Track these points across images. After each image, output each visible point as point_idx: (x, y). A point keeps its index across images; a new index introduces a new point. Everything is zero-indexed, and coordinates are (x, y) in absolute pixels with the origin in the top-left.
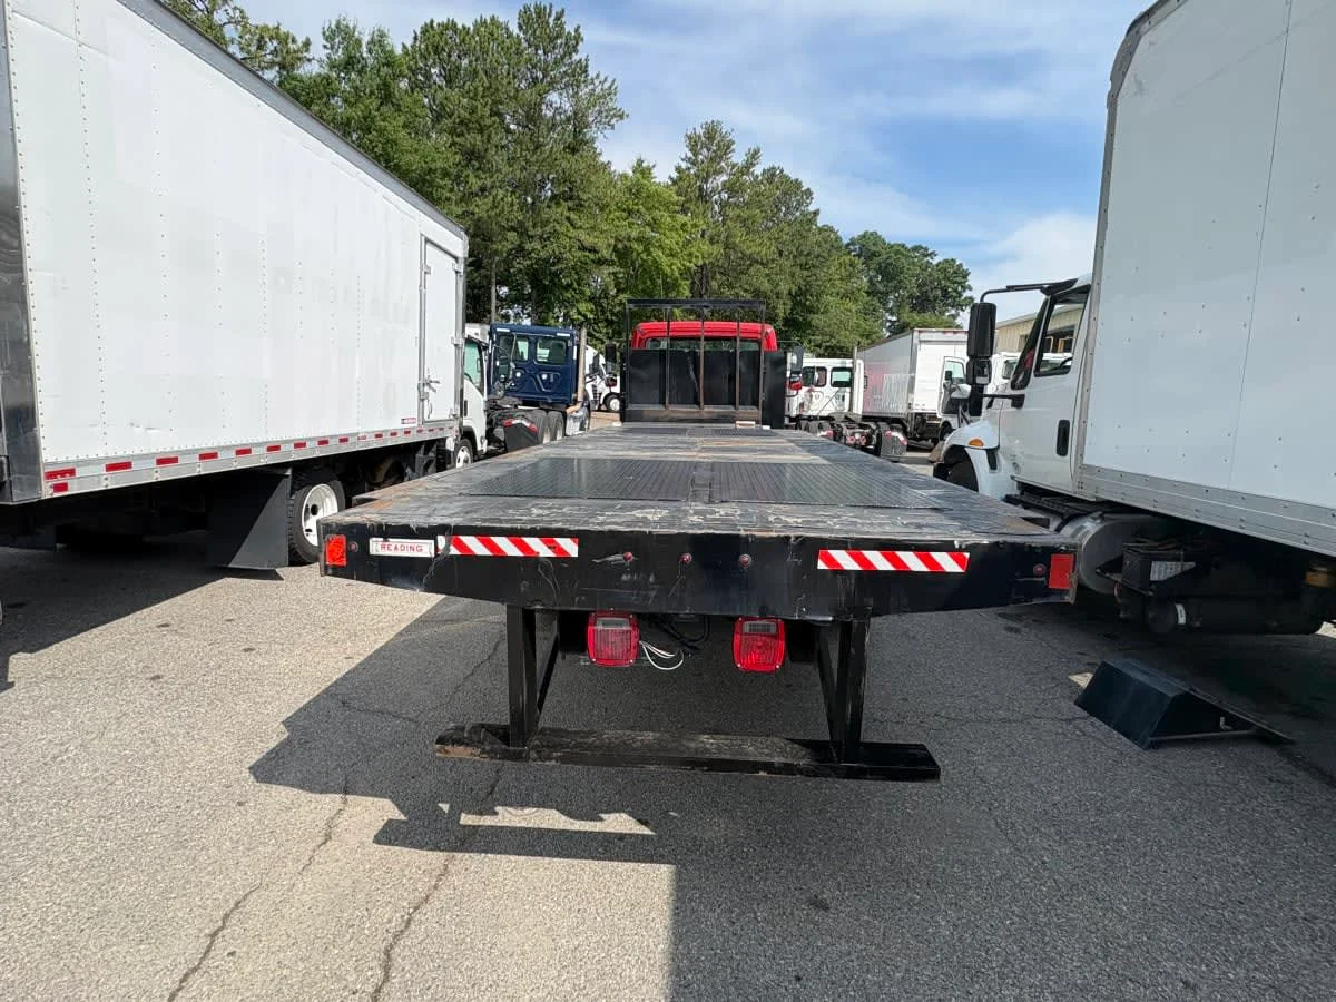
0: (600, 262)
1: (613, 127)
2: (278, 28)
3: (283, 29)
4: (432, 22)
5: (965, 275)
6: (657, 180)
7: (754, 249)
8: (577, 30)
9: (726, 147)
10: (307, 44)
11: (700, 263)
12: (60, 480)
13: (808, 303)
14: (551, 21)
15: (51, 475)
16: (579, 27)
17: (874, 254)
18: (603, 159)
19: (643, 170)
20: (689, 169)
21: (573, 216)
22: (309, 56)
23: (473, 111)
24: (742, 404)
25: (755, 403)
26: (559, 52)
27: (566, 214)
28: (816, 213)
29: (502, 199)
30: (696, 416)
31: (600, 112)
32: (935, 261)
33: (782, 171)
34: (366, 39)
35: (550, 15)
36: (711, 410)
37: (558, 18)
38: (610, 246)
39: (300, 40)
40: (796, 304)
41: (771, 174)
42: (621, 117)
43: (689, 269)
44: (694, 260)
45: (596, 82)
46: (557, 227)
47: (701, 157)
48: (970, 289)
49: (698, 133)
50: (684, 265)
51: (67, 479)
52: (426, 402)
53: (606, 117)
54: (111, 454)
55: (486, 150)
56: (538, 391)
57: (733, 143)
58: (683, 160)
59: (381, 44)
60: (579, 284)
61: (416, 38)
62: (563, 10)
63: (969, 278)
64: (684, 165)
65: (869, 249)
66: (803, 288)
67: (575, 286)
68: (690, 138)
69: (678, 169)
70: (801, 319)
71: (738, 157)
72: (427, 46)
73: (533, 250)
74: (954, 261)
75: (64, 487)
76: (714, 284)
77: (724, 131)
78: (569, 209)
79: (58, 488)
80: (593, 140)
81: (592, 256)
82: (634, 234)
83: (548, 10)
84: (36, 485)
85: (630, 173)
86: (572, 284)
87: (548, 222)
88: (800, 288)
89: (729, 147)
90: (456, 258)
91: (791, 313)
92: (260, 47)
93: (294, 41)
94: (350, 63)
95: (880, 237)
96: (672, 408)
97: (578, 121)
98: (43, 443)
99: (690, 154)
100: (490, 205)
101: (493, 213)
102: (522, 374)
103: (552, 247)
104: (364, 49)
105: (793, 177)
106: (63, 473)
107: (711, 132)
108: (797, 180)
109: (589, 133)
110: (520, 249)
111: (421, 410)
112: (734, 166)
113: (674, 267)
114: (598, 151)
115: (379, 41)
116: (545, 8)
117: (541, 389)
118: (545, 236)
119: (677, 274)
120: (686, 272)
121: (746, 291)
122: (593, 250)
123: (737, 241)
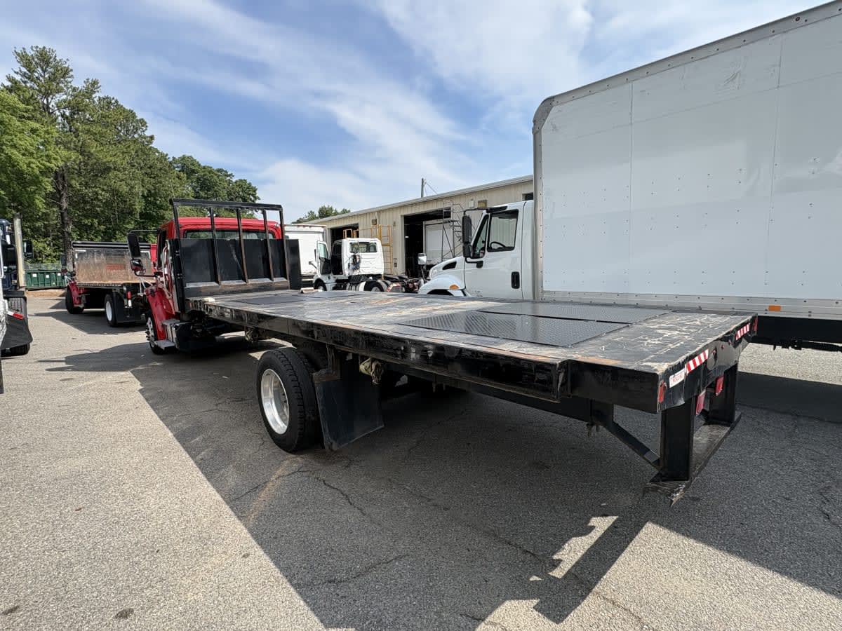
5: (255, 190)
9: (64, 72)
11: (61, 164)
13: (158, 202)
17: (193, 171)
20: (24, 82)
28: (152, 138)
32: (234, 180)
33: (117, 101)
40: (147, 202)
41: (107, 102)
43: (50, 168)
44: (53, 161)
47: (36, 74)
48: (259, 199)
49: (29, 53)
50: (43, 165)
57: (71, 70)
63: (257, 192)
64: (18, 78)
65: (188, 167)
66: (153, 192)
68: (21, 56)
69: (12, 80)
70: (154, 214)
74: (245, 181)
77: (58, 58)
88: (149, 191)
89: (66, 73)
91: (145, 209)
95: (195, 160)
96: (224, 283)
99: (24, 70)
107: (45, 56)
108: (131, 111)
112: (74, 89)
113: (33, 166)
119: (36, 172)
120: (47, 171)
121: (104, 190)
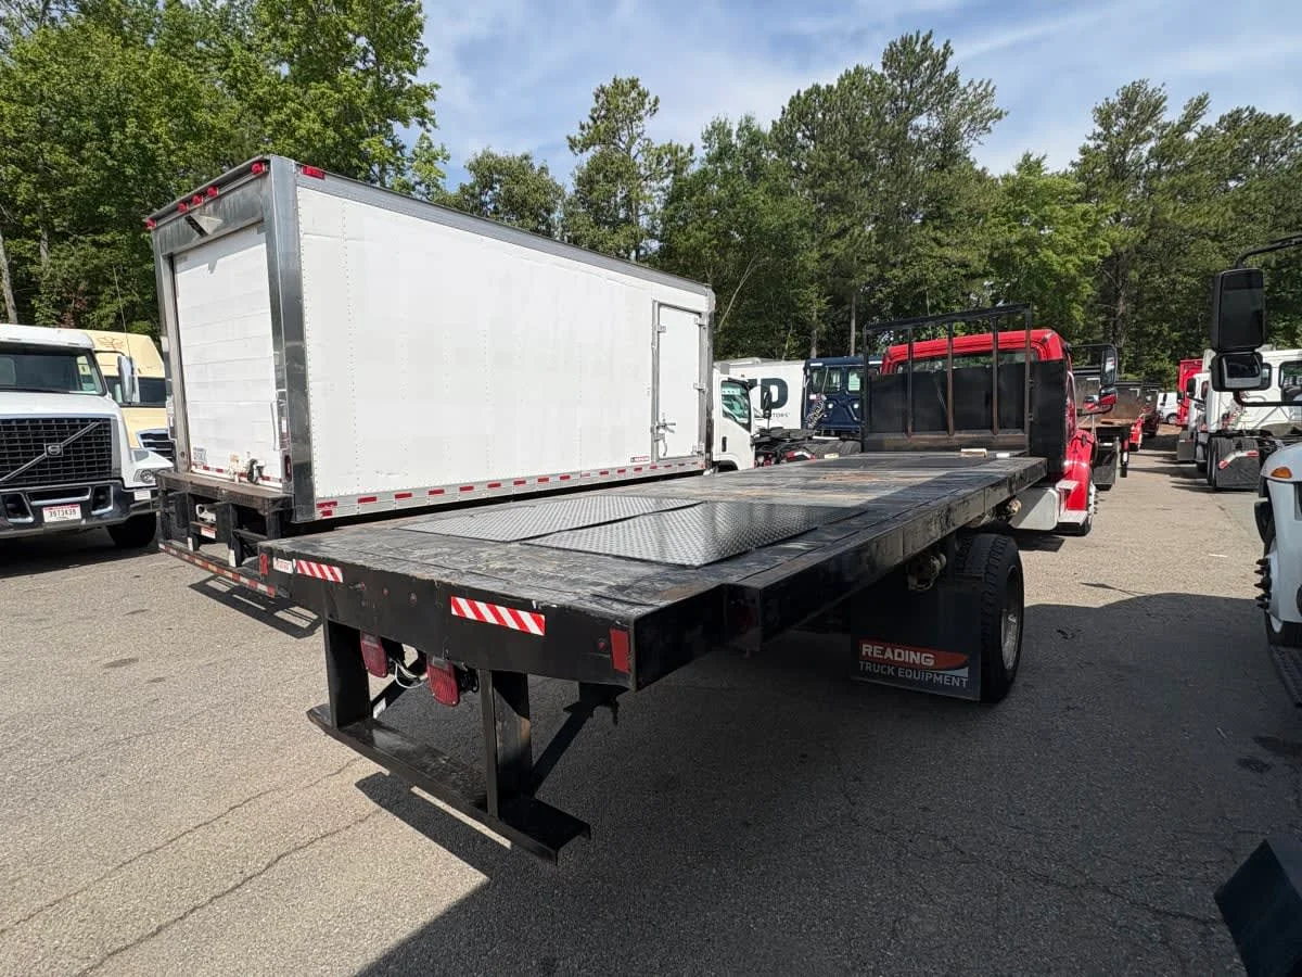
0: (972, 276)
1: (990, 130)
2: (670, 144)
3: (674, 144)
4: (799, 92)
6: (1048, 172)
7: (1196, 221)
8: (946, 46)
9: (1155, 107)
10: (691, 150)
11: (1109, 252)
12: (327, 508)
14: (918, 49)
15: (322, 505)
16: (948, 42)
18: (978, 167)
19: (1030, 166)
20: (1099, 147)
21: (939, 234)
22: (692, 158)
23: (832, 160)
24: (1002, 426)
25: (1020, 426)
26: (925, 74)
27: (932, 234)
29: (859, 235)
30: (944, 443)
31: (973, 119)
33: (1252, 111)
34: (735, 128)
35: (917, 43)
36: (962, 435)
37: (925, 42)
38: (984, 256)
39: (686, 147)
41: (1233, 120)
42: (999, 117)
43: (1092, 263)
44: (1098, 251)
45: (970, 90)
46: (920, 250)
47: (1116, 128)
49: (1111, 101)
50: (1083, 260)
51: (331, 508)
52: (661, 442)
53: (981, 122)
54: (362, 492)
55: (846, 192)
56: (849, 420)
57: (1165, 99)
58: (1089, 139)
59: (748, 128)
60: (947, 303)
61: (783, 112)
62: (931, 32)
64: (1092, 144)
67: (943, 305)
68: (1100, 111)
69: (1084, 151)
71: (1172, 115)
72: (792, 117)
73: (894, 277)
75: (329, 513)
76: (1134, 275)
77: (1150, 89)
78: (935, 228)
79: (325, 513)
80: (966, 151)
81: (963, 272)
82: (1014, 238)
83: (915, 38)
84: (312, 511)
85: (1014, 172)
86: (939, 304)
87: (911, 246)
89: (1156, 108)
90: (699, 314)
92: (659, 163)
93: (682, 150)
94: (724, 153)
96: (917, 436)
97: (949, 136)
98: (316, 486)
99: (1099, 130)
100: (848, 242)
101: (851, 250)
102: (834, 406)
103: (915, 271)
104: (734, 137)
105: (1274, 114)
106: (329, 504)
107: (1130, 97)
108: (1281, 116)
109: (960, 146)
110: (881, 279)
111: (655, 449)
112: (1166, 126)
113: (1070, 265)
114: (972, 160)
115: (746, 126)
116: (911, 37)
117: (852, 418)
118: (908, 261)
119: (1073, 272)
120: (1086, 269)
121: (1187, 274)
122: (964, 265)
123: (1168, 217)
